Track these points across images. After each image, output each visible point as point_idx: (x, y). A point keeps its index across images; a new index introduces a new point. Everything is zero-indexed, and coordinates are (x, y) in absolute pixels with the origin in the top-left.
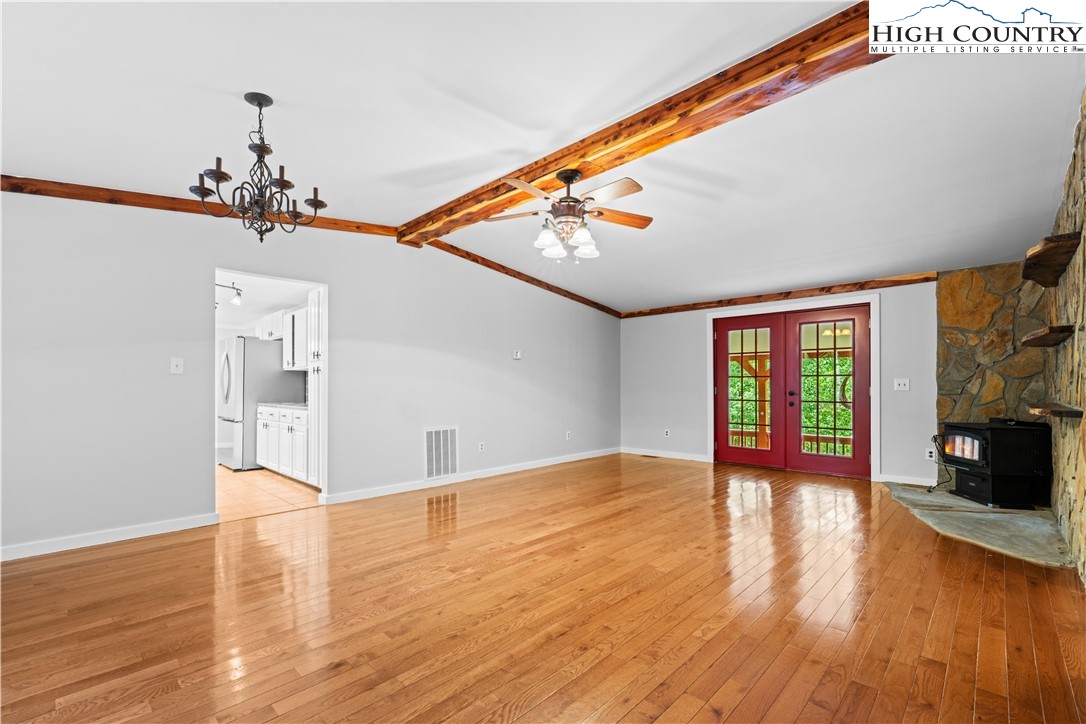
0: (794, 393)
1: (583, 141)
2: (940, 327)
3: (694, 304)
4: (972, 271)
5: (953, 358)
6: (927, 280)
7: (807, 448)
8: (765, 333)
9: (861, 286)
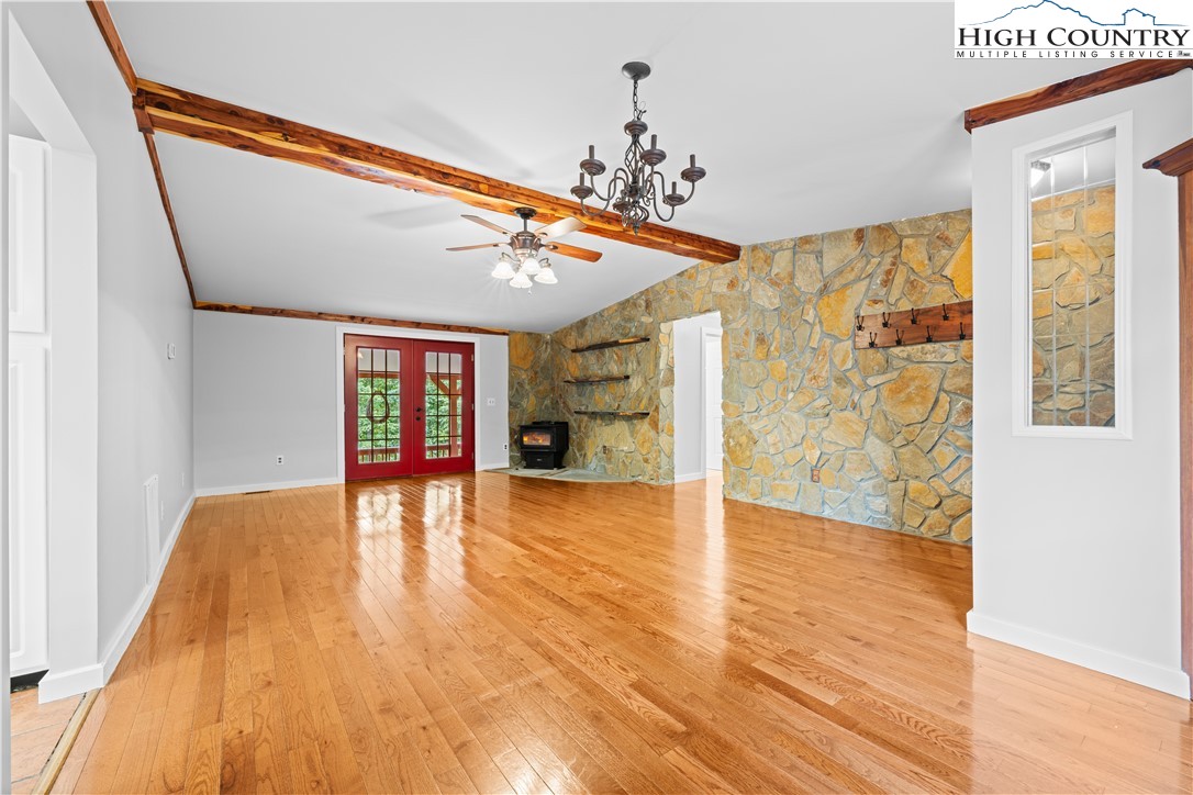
0: (421, 410)
1: (557, 199)
2: (510, 366)
3: (320, 314)
4: (524, 334)
5: (516, 389)
6: (504, 334)
7: (428, 455)
8: (395, 355)
9: (470, 330)
